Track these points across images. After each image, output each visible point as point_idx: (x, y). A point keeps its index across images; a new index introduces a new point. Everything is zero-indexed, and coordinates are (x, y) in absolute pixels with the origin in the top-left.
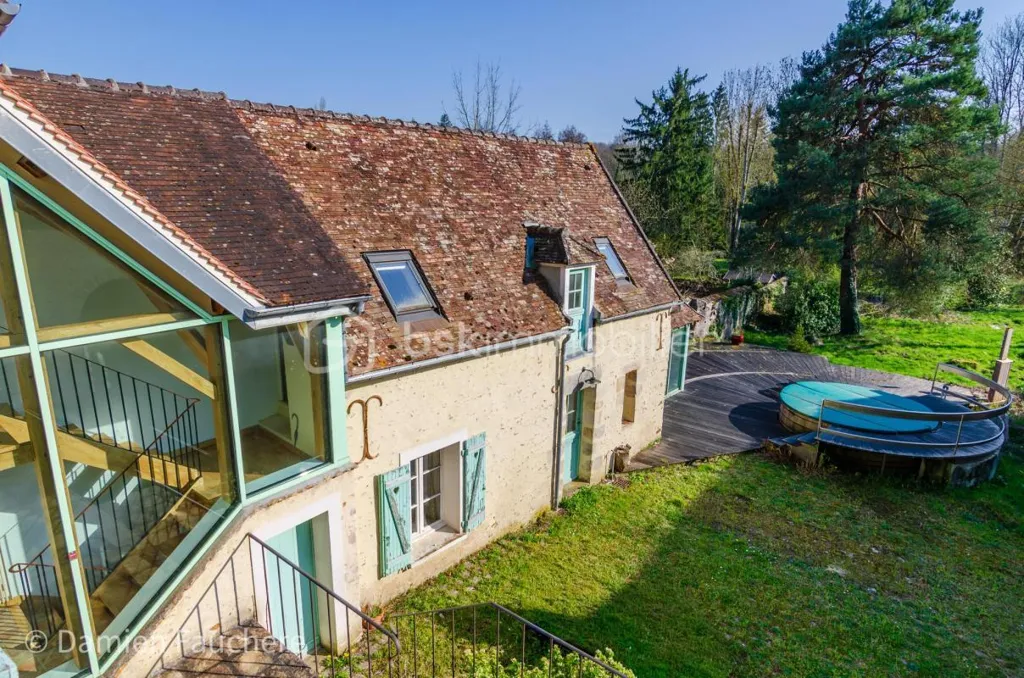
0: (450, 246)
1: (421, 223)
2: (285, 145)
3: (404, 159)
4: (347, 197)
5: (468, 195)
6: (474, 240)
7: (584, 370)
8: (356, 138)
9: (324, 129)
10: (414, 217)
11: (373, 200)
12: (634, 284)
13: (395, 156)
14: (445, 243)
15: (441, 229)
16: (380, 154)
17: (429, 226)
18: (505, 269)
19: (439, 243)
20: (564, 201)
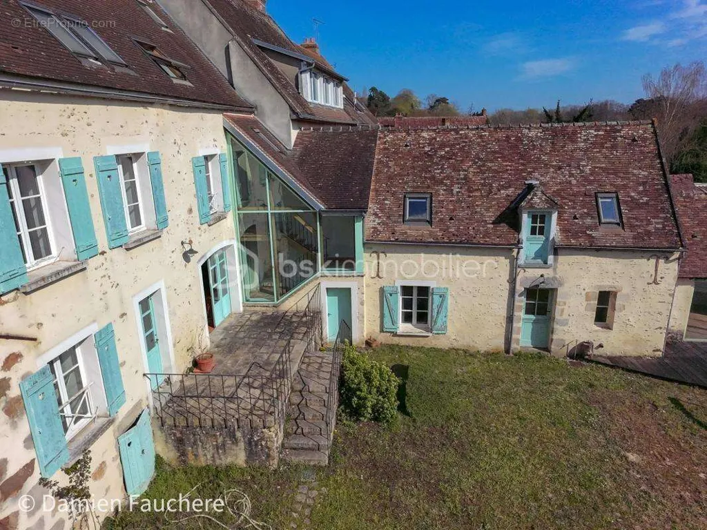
0: (458, 192)
1: (447, 180)
2: (395, 144)
3: (458, 146)
4: (413, 168)
5: (490, 165)
6: (477, 190)
7: (542, 276)
8: (435, 138)
9: (419, 135)
10: (445, 177)
11: (426, 169)
12: (623, 228)
13: (453, 145)
14: (456, 190)
15: (458, 183)
16: (442, 146)
17: (452, 181)
19: (452, 190)
20: (583, 166)
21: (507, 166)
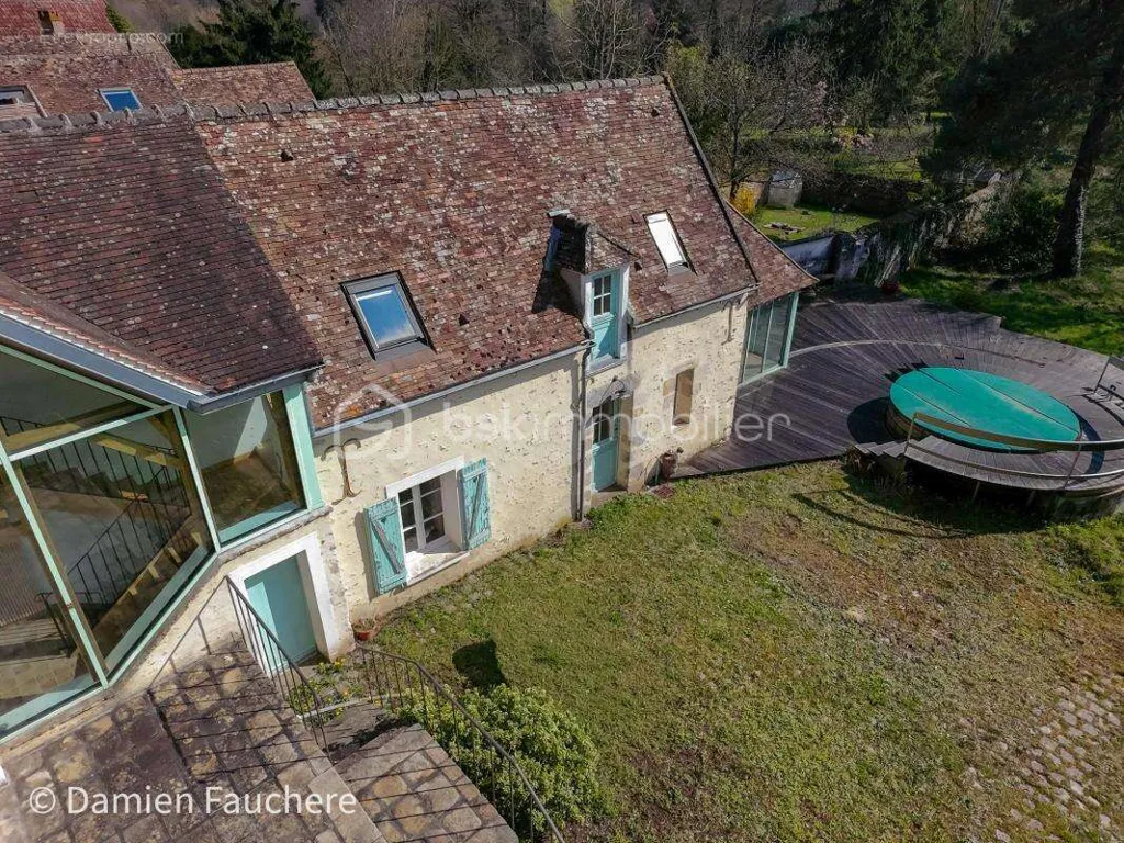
0: (448, 258)
1: (415, 233)
2: (256, 158)
3: (400, 150)
4: (329, 215)
5: (479, 185)
6: (479, 245)
7: (614, 380)
8: (343, 133)
9: (303, 127)
10: (407, 227)
11: (360, 214)
12: (694, 270)
13: (388, 149)
14: (442, 254)
15: (439, 238)
16: (370, 150)
17: (425, 235)
18: (516, 278)
19: (435, 256)
20: (613, 168)
21: (506, 183)
